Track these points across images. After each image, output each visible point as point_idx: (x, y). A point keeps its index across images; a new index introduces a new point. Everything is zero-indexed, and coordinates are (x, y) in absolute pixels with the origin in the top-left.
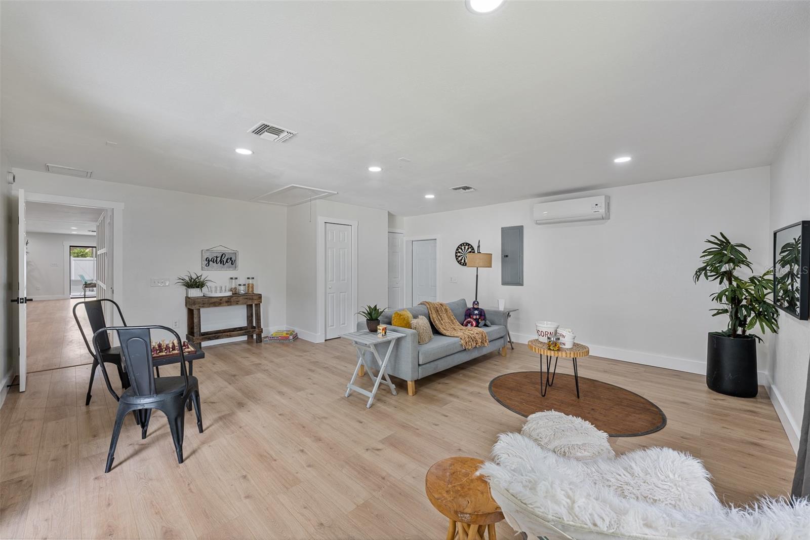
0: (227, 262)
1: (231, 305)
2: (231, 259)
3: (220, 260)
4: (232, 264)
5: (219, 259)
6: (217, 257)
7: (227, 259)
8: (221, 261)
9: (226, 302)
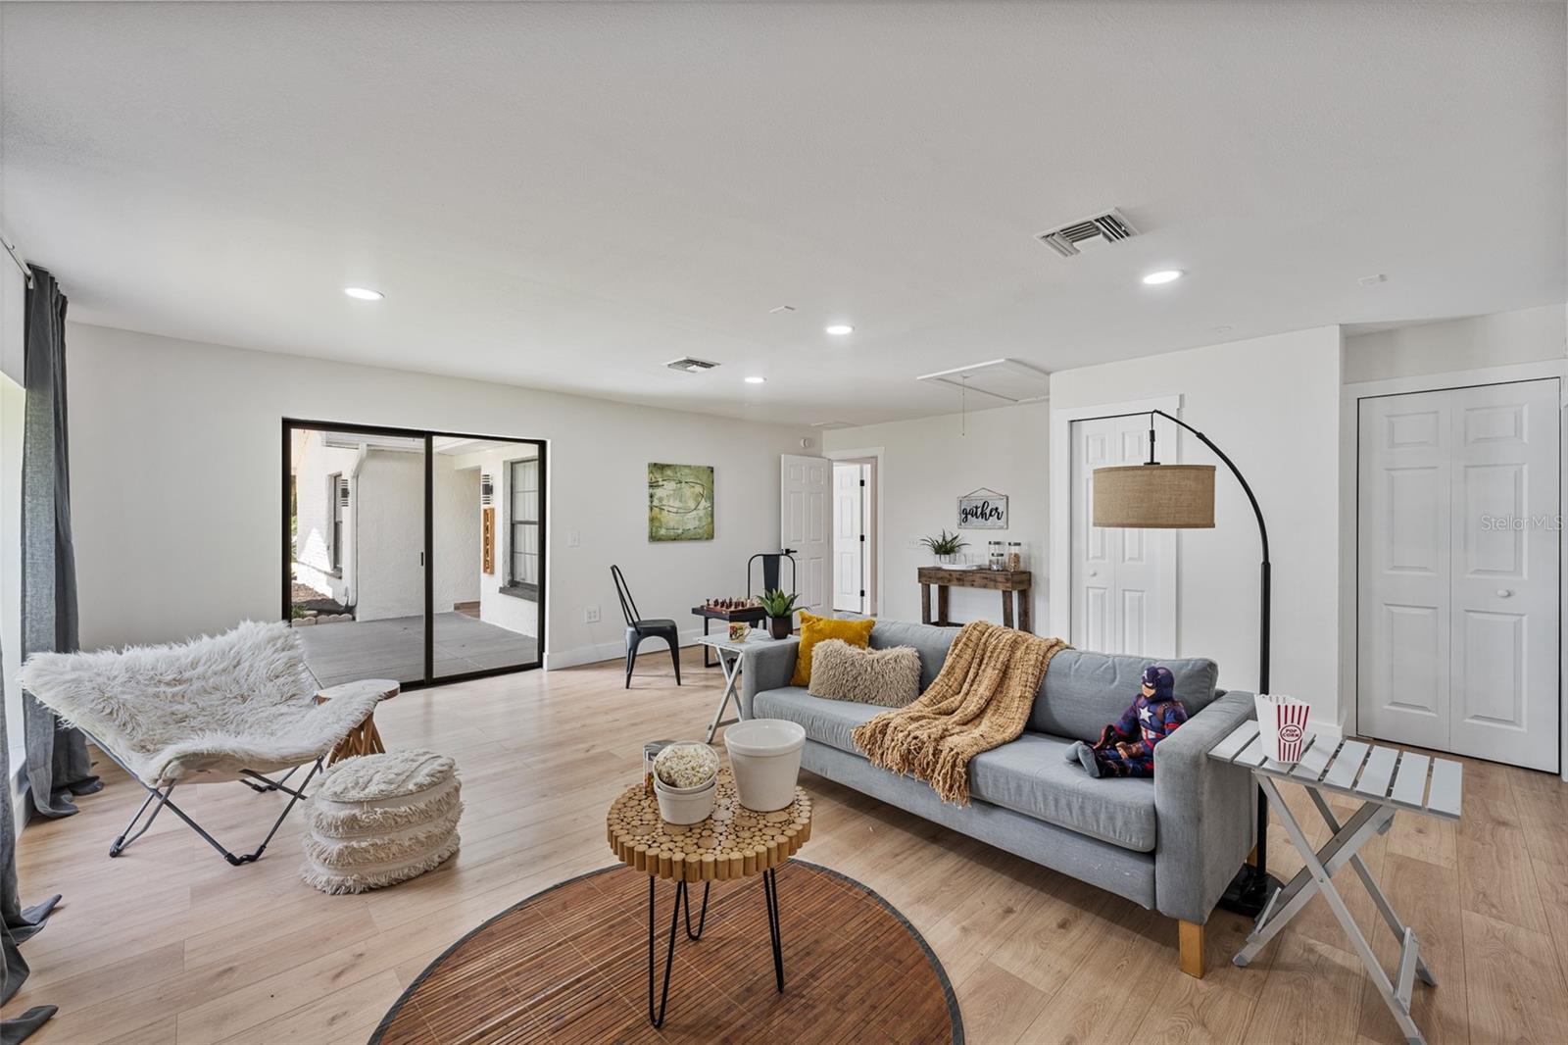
0: (991, 515)
1: (963, 585)
2: (997, 509)
3: (981, 513)
4: (998, 518)
5: (979, 510)
6: (977, 508)
7: (991, 511)
8: (983, 514)
9: (959, 580)
